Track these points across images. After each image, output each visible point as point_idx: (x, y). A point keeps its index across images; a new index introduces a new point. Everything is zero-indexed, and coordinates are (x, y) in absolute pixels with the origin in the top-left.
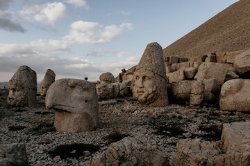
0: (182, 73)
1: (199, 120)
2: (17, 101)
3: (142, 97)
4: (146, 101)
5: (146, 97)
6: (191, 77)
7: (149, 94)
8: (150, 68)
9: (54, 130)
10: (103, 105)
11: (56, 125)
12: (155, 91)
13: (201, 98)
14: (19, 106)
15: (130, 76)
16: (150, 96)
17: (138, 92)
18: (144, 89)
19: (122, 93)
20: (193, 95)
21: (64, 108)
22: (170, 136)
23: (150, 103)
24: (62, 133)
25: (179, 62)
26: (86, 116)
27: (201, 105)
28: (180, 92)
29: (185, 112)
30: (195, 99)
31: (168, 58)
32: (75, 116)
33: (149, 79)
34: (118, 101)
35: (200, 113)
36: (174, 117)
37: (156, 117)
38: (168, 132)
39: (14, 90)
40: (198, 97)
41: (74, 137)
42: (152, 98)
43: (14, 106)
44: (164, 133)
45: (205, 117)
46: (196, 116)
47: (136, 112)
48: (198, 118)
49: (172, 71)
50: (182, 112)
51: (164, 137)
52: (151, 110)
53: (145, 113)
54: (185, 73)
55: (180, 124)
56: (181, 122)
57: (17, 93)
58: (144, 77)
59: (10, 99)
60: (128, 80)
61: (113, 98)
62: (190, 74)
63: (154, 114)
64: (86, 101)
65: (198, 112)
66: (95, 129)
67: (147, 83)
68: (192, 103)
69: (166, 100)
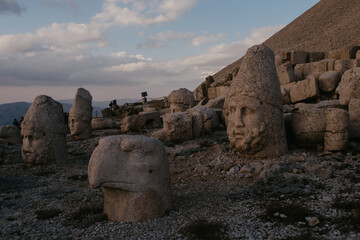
0: (313, 83)
1: (336, 184)
2: (37, 155)
3: (242, 143)
4: (249, 148)
5: (249, 143)
6: (330, 89)
7: (254, 138)
8: (253, 94)
9: (105, 219)
10: (177, 155)
11: (107, 210)
12: (263, 132)
13: (343, 139)
14: (41, 164)
15: (222, 88)
16: (255, 141)
17: (234, 134)
18: (245, 130)
19: (207, 125)
20: (329, 134)
21: (117, 185)
22: (286, 222)
23: (256, 152)
24: (117, 223)
25: (308, 61)
26: (152, 194)
27: (344, 150)
28: (307, 129)
29: (314, 168)
30: (333, 141)
31: (289, 54)
32: (136, 196)
33: (253, 111)
34: (203, 145)
35: (341, 168)
36: (295, 181)
37: (265, 180)
38: (282, 216)
39: (31, 138)
40: (338, 137)
41: (136, 230)
42: (258, 144)
43: (34, 164)
44: (276, 217)
45: (347, 177)
46: (333, 177)
47: (232, 170)
48: (335, 180)
49: (295, 79)
50: (309, 169)
51: (276, 225)
52: (257, 165)
53: (247, 172)
54: (318, 83)
55: (304, 195)
56: (306, 191)
57: (35, 143)
58: (243, 110)
59: (25, 152)
60: (219, 98)
61: (193, 138)
62: (328, 84)
63: (262, 174)
64: (151, 172)
65: (337, 168)
66: (167, 213)
67: (250, 119)
68: (327, 147)
69: (284, 145)
